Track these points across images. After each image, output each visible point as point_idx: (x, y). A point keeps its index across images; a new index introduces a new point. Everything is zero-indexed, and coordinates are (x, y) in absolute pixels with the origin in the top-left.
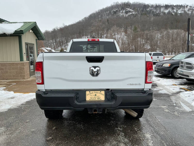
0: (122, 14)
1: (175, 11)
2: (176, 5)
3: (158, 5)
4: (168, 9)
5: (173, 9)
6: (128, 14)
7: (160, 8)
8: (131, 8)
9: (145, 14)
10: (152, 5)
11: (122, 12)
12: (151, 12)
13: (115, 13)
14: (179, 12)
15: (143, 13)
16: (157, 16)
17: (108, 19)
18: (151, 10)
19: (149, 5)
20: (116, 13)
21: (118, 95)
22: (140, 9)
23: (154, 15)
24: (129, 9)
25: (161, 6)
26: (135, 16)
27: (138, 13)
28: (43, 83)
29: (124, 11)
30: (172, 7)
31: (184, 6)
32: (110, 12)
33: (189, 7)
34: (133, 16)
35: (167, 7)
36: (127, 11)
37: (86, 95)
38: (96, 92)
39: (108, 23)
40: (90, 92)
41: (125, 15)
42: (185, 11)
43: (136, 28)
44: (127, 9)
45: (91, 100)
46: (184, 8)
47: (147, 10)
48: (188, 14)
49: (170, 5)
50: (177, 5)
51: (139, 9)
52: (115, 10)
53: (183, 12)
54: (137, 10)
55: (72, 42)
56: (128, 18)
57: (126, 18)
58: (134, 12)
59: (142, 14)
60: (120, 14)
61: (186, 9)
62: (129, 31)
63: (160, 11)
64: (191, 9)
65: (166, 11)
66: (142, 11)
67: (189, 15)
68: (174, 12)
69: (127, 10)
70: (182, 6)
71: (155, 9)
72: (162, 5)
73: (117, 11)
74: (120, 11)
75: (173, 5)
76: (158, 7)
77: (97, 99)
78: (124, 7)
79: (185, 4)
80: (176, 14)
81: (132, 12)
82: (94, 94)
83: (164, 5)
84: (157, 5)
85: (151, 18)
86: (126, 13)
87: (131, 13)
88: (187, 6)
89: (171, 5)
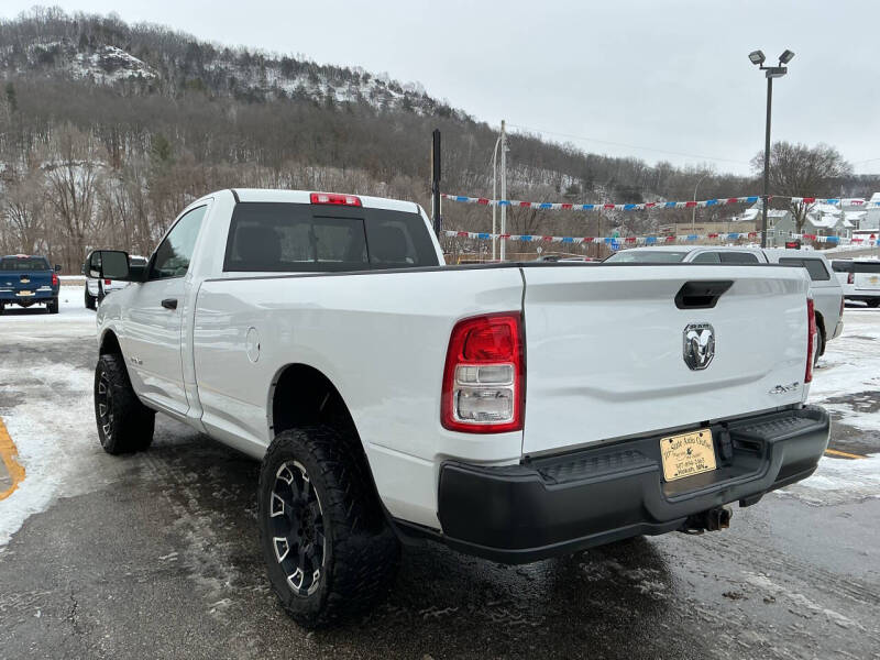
0: (84, 72)
1: (323, 89)
2: (324, 67)
3: (252, 54)
4: (294, 78)
5: (315, 80)
6: (117, 74)
7: (263, 69)
8: (128, 49)
9: (200, 86)
10: (227, 50)
11: (86, 63)
12: (224, 82)
13: (47, 58)
14: (341, 98)
15: (190, 78)
16: (250, 102)
17: (11, 85)
18: (222, 73)
19: (215, 48)
20: (53, 61)
22: (172, 60)
23: (238, 96)
24: (117, 53)
25: (267, 59)
26: (152, 90)
27: (167, 78)
28: (519, 424)
29: (95, 57)
30: (312, 71)
31: (357, 76)
32: (18, 52)
33: (372, 84)
34: (143, 89)
35: (290, 67)
36: (110, 58)
37: (664, 457)
38: (689, 436)
39: (14, 108)
40: (671, 441)
41: (100, 75)
42: (360, 96)
43: (166, 145)
44: (111, 51)
45: (680, 476)
46: (357, 83)
47: (206, 67)
48: (372, 110)
49: (301, 61)
50: (331, 68)
51: (166, 58)
52: (45, 47)
53: (352, 99)
54: (161, 61)
55: (234, 203)
56: (119, 94)
57: (105, 89)
58: (145, 68)
59: (183, 85)
60: (76, 66)
61: (365, 90)
62: (128, 151)
63: (263, 81)
64: (380, 92)
65: (290, 87)
66: (185, 69)
67: (377, 114)
68: (319, 94)
69: (111, 55)
70: (350, 73)
71: (242, 70)
72: (272, 59)
73: (55, 50)
74: (72, 53)
75: (314, 64)
76: (250, 61)
78: (93, 39)
79: (360, 68)
80: (331, 101)
81: (135, 68)
82: (684, 448)
83: (279, 60)
84: (247, 54)
85: (229, 107)
86: (109, 65)
87: (130, 73)
88: (367, 77)
89: (306, 64)
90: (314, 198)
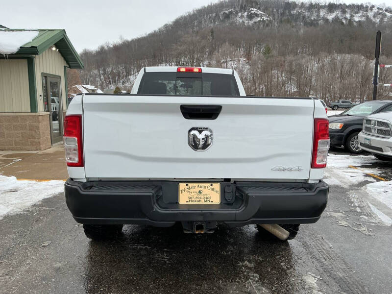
0: (241, 20)
1: (348, 16)
2: (350, 5)
3: (314, 4)
4: (334, 12)
5: (344, 12)
6: (254, 20)
7: (319, 10)
8: (259, 9)
9: (288, 21)
10: (302, 3)
11: (242, 17)
12: (300, 18)
13: (227, 16)
14: (357, 19)
15: (285, 18)
16: (311, 26)
17: (212, 29)
18: (299, 14)
19: (297, 3)
20: (229, 18)
21: (251, 193)
22: (278, 11)
23: (306, 24)
24: (255, 11)
25: (321, 5)
26: (267, 25)
27: (274, 19)
28: (81, 164)
29: (246, 14)
30: (343, 8)
31: (367, 7)
32: (217, 15)
33: (375, 10)
34: (264, 25)
35: (332, 7)
36: (252, 14)
37: (180, 192)
38: (201, 184)
39: (213, 39)
40: (187, 185)
41: (247, 21)
42: (367, 17)
43: (270, 49)
44: (252, 10)
45: (190, 203)
46: (367, 11)
47: (292, 12)
48: (374, 23)
49: (338, 4)
50: (353, 5)
51: (275, 11)
52: (227, 12)
53: (363, 19)
54: (273, 12)
55: (143, 73)
56: (254, 29)
57: (249, 28)
58: (266, 16)
59: (281, 22)
60: (238, 19)
61: (371, 14)
62: (255, 55)
63: (318, 16)
64: (379, 14)
65: (331, 17)
66: (283, 14)
67: (376, 26)
68: (346, 18)
69: (252, 12)
70: (363, 6)
71: (308, 12)
72: (323, 4)
73: (231, 13)
74: (237, 13)
75: (344, 4)
76: (312, 7)
77: (203, 202)
78: (245, 6)
79: (369, 3)
80: (350, 22)
81: (261, 17)
82: (197, 190)
83: (327, 4)
84: (312, 4)
85: (300, 29)
86: (250, 17)
87: (259, 19)
88: (373, 7)
89: (341, 4)
90: (179, 69)
